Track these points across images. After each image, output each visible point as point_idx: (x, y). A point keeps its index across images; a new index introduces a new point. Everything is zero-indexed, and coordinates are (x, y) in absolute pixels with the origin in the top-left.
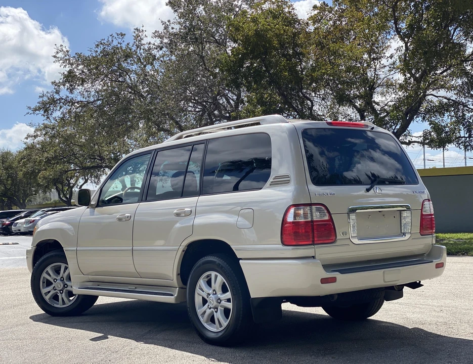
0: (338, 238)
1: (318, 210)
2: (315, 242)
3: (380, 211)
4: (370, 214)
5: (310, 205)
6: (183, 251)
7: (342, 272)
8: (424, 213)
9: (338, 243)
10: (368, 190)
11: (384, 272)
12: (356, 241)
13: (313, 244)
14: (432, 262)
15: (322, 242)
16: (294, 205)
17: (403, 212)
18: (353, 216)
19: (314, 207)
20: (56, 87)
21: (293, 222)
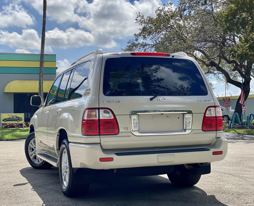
0: (120, 131)
1: (105, 112)
2: (101, 134)
3: (161, 114)
4: (153, 116)
5: (99, 109)
6: (58, 135)
7: (118, 154)
8: (207, 116)
9: (120, 135)
10: (151, 99)
11: (158, 156)
12: (137, 134)
13: (100, 135)
14: (209, 150)
15: (107, 134)
16: (89, 109)
17: (185, 115)
18: (134, 117)
19: (101, 110)
20: (136, 37)
21: (87, 120)
